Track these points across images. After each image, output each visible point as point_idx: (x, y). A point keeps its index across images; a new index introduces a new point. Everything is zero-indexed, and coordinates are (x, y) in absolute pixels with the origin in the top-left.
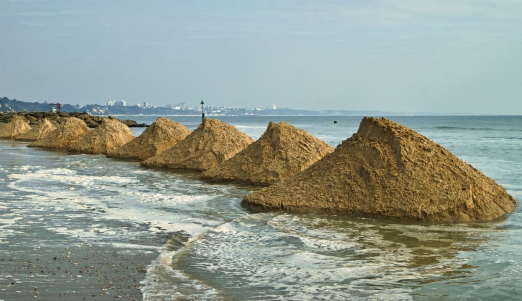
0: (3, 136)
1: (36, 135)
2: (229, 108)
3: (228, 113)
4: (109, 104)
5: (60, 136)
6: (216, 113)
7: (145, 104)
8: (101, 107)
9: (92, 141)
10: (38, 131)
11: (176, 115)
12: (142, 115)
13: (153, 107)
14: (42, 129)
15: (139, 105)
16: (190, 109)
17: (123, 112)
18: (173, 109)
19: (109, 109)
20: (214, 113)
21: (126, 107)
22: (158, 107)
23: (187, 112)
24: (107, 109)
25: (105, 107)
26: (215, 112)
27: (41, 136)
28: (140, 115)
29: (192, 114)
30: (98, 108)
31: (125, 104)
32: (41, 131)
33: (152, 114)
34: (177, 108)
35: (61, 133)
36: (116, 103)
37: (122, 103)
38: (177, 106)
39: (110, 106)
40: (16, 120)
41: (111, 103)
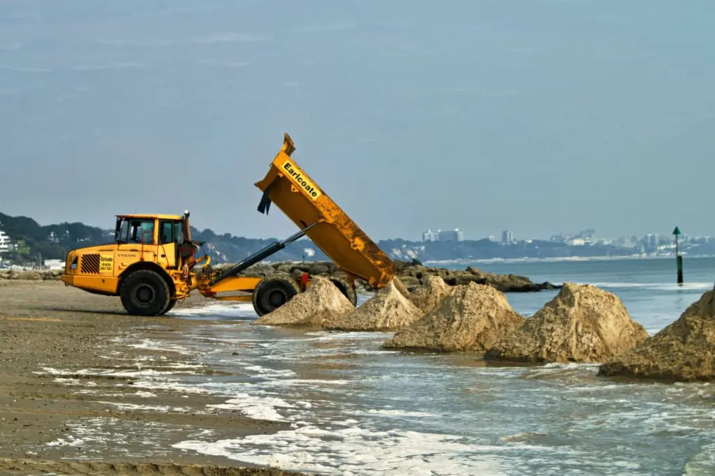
0: (294, 320)
1: (372, 318)
2: (697, 238)
3: (694, 251)
4: (426, 238)
5: (455, 324)
6: (667, 250)
7: (505, 234)
8: (410, 244)
9: (546, 334)
10: (378, 310)
11: (575, 258)
12: (499, 259)
13: (523, 242)
14: (386, 305)
15: (492, 238)
16: (606, 243)
17: (458, 255)
18: (569, 244)
19: (426, 248)
20: (661, 252)
21: (465, 242)
22: (534, 241)
23: (599, 249)
24: (423, 248)
25: (419, 244)
26: (663, 248)
27: (385, 322)
28: (495, 260)
29: (611, 254)
30: (404, 246)
31: (461, 238)
32: (383, 311)
33: (523, 256)
34: (577, 242)
35: (457, 317)
36: (441, 235)
37: (455, 234)
38: (578, 237)
39: (429, 241)
40: (320, 285)
41: (431, 235)
